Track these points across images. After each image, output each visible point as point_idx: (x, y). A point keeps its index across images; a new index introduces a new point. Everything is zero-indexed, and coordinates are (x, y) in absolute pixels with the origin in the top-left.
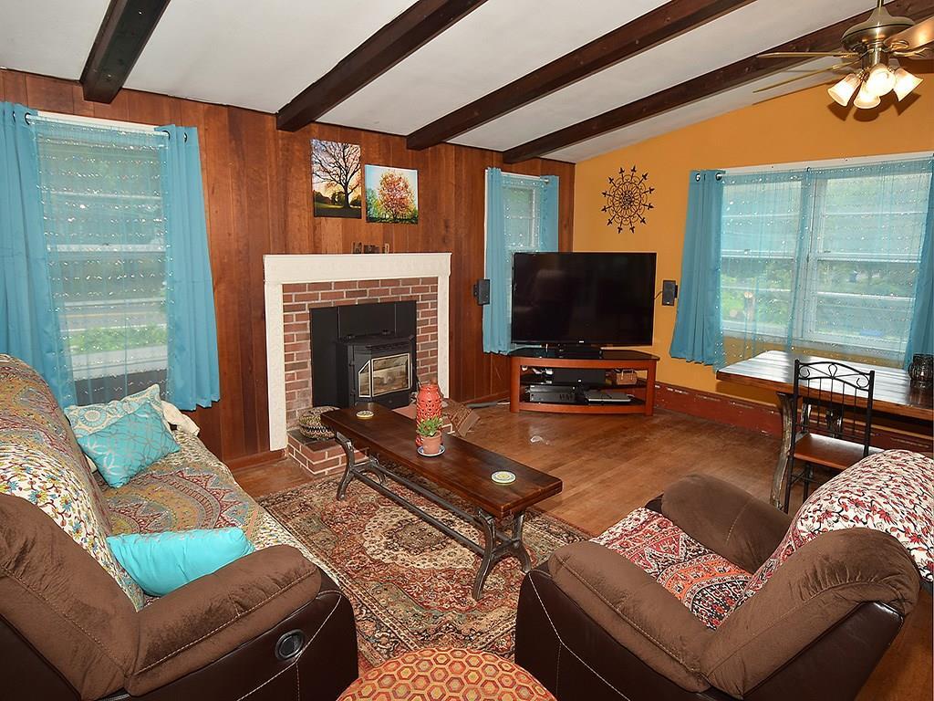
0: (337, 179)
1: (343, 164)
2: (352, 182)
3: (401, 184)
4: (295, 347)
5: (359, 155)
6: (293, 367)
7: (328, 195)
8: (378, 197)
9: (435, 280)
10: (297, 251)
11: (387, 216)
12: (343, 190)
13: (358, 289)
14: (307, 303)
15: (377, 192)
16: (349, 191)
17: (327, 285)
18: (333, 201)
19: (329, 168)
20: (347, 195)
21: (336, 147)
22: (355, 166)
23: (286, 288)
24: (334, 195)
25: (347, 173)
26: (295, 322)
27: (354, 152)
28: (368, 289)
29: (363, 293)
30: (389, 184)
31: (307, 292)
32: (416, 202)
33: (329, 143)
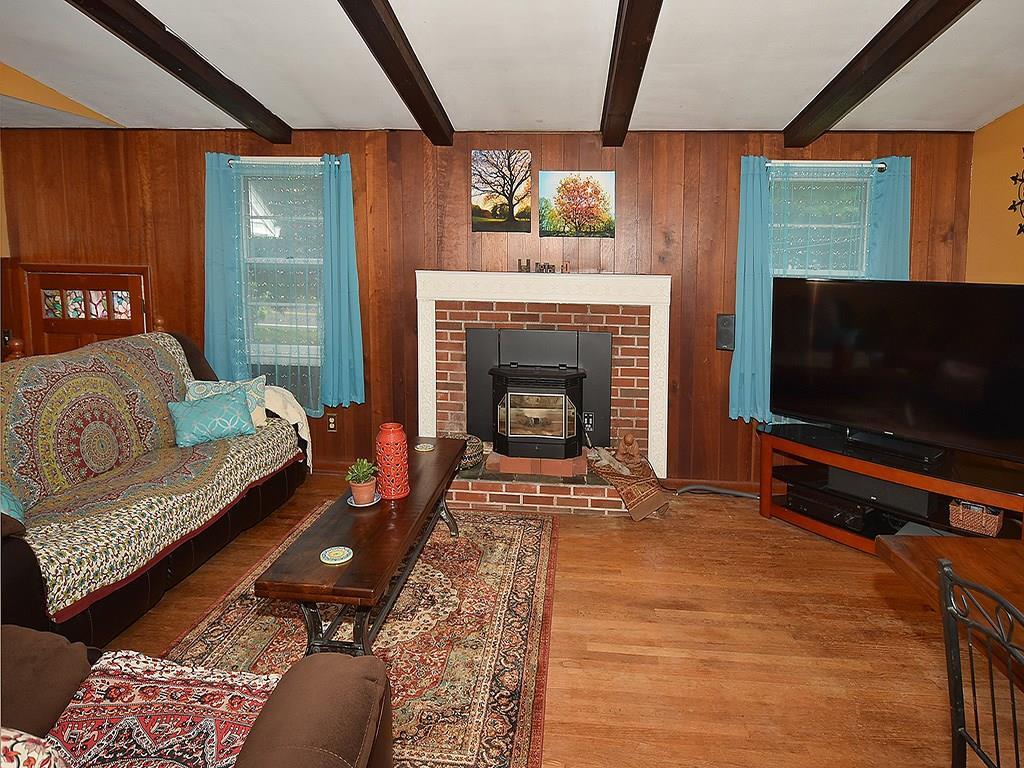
0: (500, 190)
1: (508, 173)
2: (520, 192)
3: (589, 190)
4: (450, 367)
5: (528, 161)
6: (446, 386)
7: (488, 207)
8: (554, 206)
9: (646, 310)
10: (452, 267)
11: (567, 229)
12: (507, 202)
13: (527, 313)
14: (463, 322)
15: (553, 203)
16: (514, 202)
17: (488, 305)
18: (494, 214)
19: (490, 179)
20: (512, 206)
21: (499, 156)
22: (522, 174)
23: (439, 304)
24: (495, 208)
25: (513, 183)
26: (449, 340)
27: (522, 158)
28: (541, 314)
29: (535, 318)
30: (569, 191)
31: (463, 311)
32: (612, 211)
33: (491, 152)
